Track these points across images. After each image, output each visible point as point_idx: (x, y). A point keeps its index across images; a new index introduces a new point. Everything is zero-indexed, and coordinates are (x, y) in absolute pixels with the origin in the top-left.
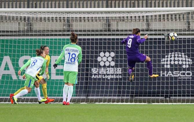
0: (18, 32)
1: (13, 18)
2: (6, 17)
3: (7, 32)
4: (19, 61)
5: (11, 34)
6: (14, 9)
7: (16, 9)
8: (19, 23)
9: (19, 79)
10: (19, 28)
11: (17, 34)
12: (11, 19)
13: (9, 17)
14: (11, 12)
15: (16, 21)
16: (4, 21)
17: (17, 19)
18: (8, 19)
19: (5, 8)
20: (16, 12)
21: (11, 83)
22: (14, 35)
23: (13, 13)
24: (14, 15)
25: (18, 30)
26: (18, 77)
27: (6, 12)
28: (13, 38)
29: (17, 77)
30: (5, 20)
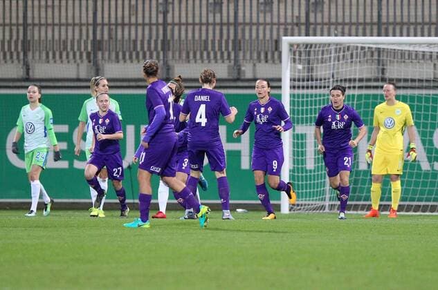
0: (434, 81)
1: (423, 56)
2: (410, 53)
3: (413, 80)
4: (435, 135)
5: (421, 84)
6: (426, 39)
7: (430, 38)
8: (435, 65)
9: (433, 170)
10: (435, 74)
11: (432, 84)
12: (421, 57)
13: (417, 53)
14: (420, 44)
15: (430, 62)
16: (407, 61)
17: (431, 57)
18: (414, 57)
19: (408, 35)
20: (429, 45)
21: (419, 175)
22: (426, 88)
23: (423, 45)
24: (426, 49)
25: (432, 77)
26: (432, 166)
27: (410, 44)
28: (424, 92)
29: (430, 165)
30: (409, 59)
